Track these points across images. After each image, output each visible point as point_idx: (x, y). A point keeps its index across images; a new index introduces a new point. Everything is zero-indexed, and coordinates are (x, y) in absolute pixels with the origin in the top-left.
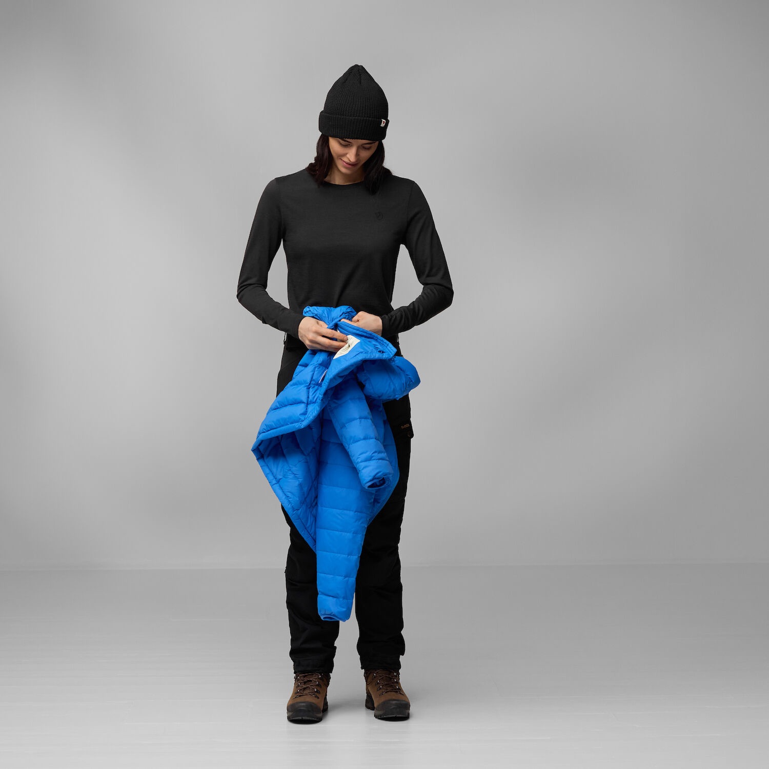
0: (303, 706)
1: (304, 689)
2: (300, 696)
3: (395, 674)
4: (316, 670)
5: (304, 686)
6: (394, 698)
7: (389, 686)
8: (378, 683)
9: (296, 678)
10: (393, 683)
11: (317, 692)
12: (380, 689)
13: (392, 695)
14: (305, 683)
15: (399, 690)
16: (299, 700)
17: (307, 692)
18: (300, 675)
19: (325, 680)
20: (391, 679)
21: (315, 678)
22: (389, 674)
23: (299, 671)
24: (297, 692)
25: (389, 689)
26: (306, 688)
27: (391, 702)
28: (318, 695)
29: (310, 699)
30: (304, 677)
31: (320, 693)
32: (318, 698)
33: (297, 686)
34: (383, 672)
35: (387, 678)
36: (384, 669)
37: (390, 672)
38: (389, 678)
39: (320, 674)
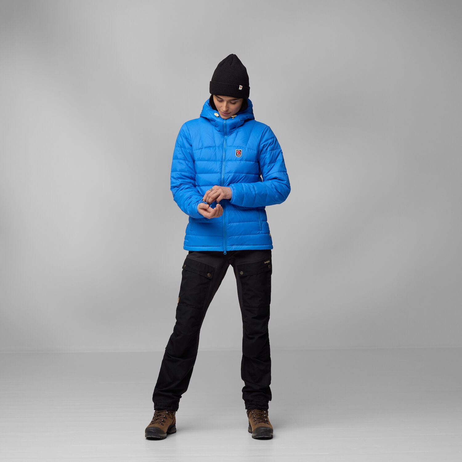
0: (152, 430)
1: (156, 419)
3: (265, 412)
4: (166, 409)
6: (263, 426)
7: (261, 419)
8: (254, 417)
10: (263, 417)
11: (163, 421)
12: (255, 421)
13: (263, 424)
14: (158, 416)
15: (267, 422)
16: (153, 425)
17: (157, 421)
18: (157, 411)
20: (262, 415)
21: (164, 413)
22: (262, 412)
24: (153, 422)
25: (261, 421)
27: (261, 428)
28: (163, 423)
29: (158, 425)
30: (159, 412)
32: (163, 425)
34: (258, 411)
35: (260, 414)
36: (259, 409)
37: (262, 411)
38: (261, 414)
39: (168, 411)
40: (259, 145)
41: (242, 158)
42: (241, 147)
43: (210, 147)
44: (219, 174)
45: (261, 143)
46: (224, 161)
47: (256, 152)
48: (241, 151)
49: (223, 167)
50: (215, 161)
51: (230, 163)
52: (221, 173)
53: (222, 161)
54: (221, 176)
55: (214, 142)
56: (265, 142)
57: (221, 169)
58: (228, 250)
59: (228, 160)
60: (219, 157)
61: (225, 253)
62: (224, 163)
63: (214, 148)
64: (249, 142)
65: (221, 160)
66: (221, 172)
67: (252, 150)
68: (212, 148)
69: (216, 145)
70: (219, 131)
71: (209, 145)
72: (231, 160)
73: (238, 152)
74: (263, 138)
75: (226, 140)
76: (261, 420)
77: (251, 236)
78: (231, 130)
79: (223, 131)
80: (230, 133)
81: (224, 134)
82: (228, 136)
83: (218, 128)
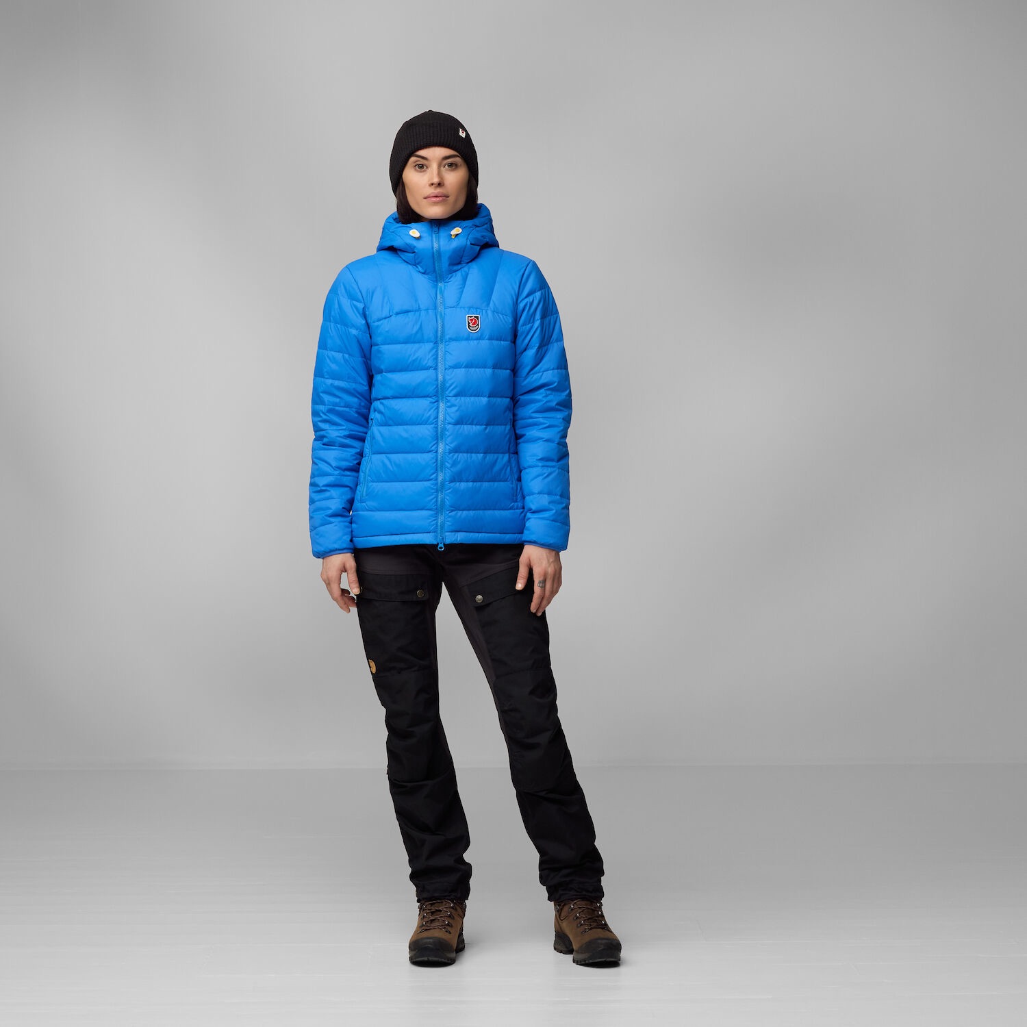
0: (430, 943)
1: (432, 921)
2: (426, 930)
3: (598, 905)
4: (446, 896)
5: (432, 918)
6: (602, 936)
7: (592, 920)
8: (577, 918)
9: (421, 908)
10: (597, 917)
11: (448, 925)
12: (581, 925)
13: (599, 933)
14: (433, 913)
15: (605, 927)
16: (425, 934)
17: (436, 924)
18: (427, 903)
19: (459, 909)
20: (594, 911)
21: (446, 907)
22: (590, 905)
23: (424, 899)
24: (423, 925)
25: (593, 924)
26: (434, 920)
27: (599, 941)
28: (449, 929)
29: (438, 934)
30: (432, 905)
31: (452, 926)
32: (450, 933)
33: (422, 918)
34: (583, 903)
35: (590, 910)
36: (584, 898)
37: (592, 902)
38: (592, 909)
39: (453, 902)
40: (516, 304)
41: (482, 335)
42: (477, 308)
43: (408, 312)
44: (431, 371)
45: (520, 300)
46: (442, 340)
47: (510, 320)
48: (477, 318)
49: (439, 356)
50: (420, 341)
51: (454, 344)
52: (436, 369)
53: (436, 343)
54: (437, 375)
55: (416, 301)
56: (527, 296)
57: (436, 358)
58: (448, 542)
59: (451, 339)
60: (428, 332)
61: (441, 548)
62: (441, 346)
63: (417, 313)
64: (494, 298)
65: (433, 339)
66: (437, 365)
67: (502, 314)
68: (413, 313)
69: (421, 307)
70: (424, 273)
71: (405, 308)
72: (456, 339)
73: (472, 320)
74: (524, 288)
75: (442, 293)
76: (595, 924)
77: (497, 513)
78: (451, 267)
79: (434, 271)
80: (450, 275)
81: (436, 277)
82: (446, 284)
83: (421, 267)
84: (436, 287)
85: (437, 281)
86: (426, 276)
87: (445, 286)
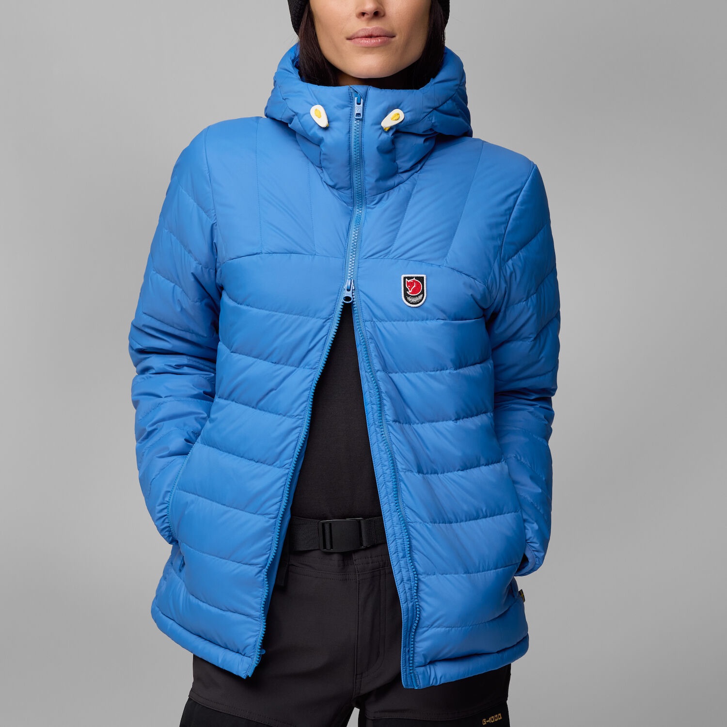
73: (411, 284)
78: (381, 183)
79: (350, 187)
80: (379, 196)
81: (353, 197)
82: (369, 210)
83: (329, 175)
84: (350, 213)
85: (353, 204)
86: (335, 191)
87: (366, 213)
